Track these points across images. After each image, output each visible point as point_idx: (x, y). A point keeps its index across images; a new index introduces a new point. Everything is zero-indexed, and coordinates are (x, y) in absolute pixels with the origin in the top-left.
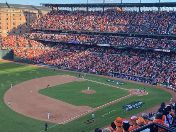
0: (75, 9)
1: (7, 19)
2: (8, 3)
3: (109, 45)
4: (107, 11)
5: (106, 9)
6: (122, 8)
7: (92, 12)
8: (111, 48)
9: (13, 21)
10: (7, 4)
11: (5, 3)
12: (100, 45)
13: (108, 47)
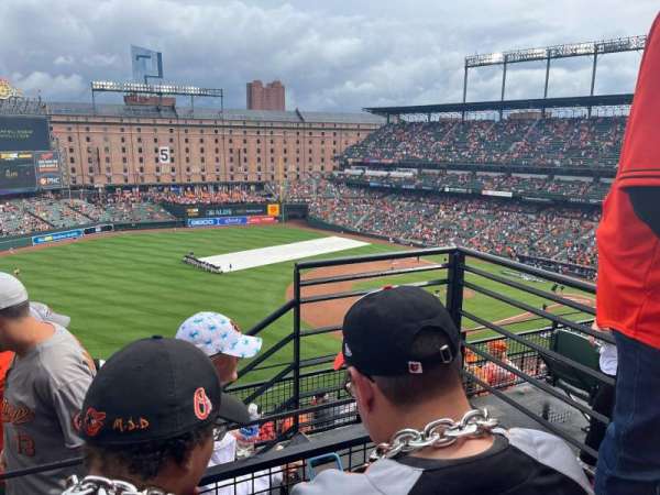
0: (436, 117)
1: (298, 142)
2: (300, 111)
3: (510, 195)
4: (510, 120)
5: (506, 114)
6: (547, 110)
7: (474, 121)
8: (515, 201)
9: (308, 146)
10: (297, 112)
11: (294, 109)
12: (490, 193)
13: (509, 198)
